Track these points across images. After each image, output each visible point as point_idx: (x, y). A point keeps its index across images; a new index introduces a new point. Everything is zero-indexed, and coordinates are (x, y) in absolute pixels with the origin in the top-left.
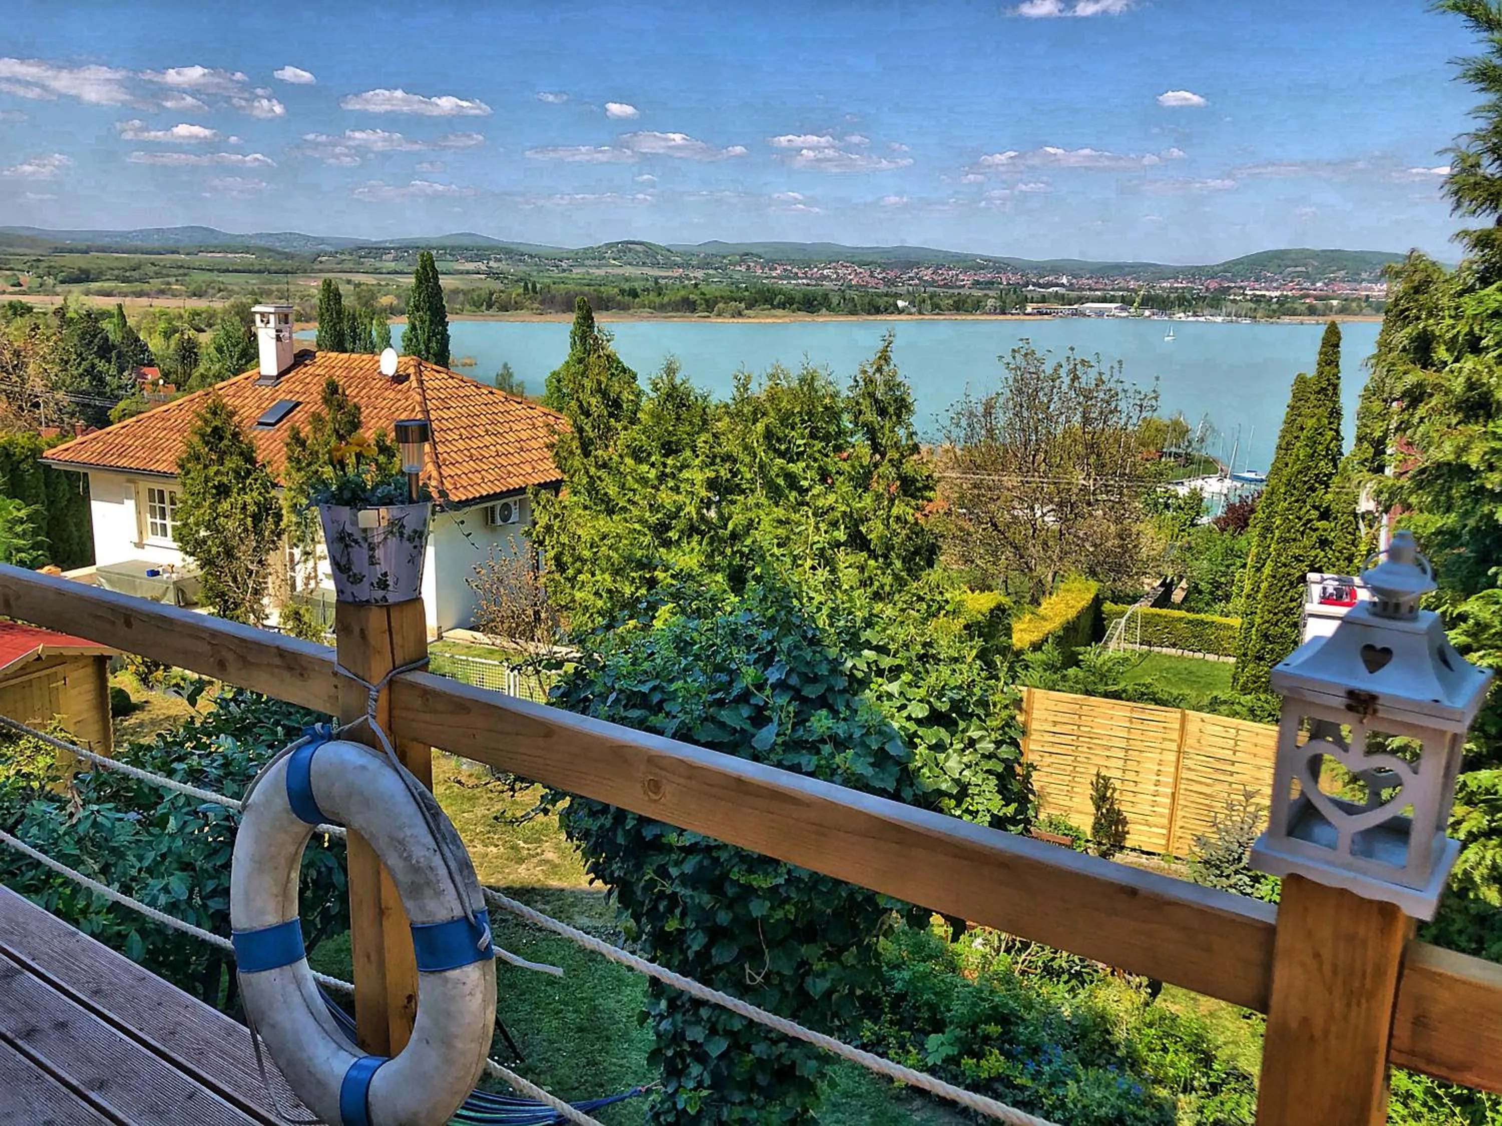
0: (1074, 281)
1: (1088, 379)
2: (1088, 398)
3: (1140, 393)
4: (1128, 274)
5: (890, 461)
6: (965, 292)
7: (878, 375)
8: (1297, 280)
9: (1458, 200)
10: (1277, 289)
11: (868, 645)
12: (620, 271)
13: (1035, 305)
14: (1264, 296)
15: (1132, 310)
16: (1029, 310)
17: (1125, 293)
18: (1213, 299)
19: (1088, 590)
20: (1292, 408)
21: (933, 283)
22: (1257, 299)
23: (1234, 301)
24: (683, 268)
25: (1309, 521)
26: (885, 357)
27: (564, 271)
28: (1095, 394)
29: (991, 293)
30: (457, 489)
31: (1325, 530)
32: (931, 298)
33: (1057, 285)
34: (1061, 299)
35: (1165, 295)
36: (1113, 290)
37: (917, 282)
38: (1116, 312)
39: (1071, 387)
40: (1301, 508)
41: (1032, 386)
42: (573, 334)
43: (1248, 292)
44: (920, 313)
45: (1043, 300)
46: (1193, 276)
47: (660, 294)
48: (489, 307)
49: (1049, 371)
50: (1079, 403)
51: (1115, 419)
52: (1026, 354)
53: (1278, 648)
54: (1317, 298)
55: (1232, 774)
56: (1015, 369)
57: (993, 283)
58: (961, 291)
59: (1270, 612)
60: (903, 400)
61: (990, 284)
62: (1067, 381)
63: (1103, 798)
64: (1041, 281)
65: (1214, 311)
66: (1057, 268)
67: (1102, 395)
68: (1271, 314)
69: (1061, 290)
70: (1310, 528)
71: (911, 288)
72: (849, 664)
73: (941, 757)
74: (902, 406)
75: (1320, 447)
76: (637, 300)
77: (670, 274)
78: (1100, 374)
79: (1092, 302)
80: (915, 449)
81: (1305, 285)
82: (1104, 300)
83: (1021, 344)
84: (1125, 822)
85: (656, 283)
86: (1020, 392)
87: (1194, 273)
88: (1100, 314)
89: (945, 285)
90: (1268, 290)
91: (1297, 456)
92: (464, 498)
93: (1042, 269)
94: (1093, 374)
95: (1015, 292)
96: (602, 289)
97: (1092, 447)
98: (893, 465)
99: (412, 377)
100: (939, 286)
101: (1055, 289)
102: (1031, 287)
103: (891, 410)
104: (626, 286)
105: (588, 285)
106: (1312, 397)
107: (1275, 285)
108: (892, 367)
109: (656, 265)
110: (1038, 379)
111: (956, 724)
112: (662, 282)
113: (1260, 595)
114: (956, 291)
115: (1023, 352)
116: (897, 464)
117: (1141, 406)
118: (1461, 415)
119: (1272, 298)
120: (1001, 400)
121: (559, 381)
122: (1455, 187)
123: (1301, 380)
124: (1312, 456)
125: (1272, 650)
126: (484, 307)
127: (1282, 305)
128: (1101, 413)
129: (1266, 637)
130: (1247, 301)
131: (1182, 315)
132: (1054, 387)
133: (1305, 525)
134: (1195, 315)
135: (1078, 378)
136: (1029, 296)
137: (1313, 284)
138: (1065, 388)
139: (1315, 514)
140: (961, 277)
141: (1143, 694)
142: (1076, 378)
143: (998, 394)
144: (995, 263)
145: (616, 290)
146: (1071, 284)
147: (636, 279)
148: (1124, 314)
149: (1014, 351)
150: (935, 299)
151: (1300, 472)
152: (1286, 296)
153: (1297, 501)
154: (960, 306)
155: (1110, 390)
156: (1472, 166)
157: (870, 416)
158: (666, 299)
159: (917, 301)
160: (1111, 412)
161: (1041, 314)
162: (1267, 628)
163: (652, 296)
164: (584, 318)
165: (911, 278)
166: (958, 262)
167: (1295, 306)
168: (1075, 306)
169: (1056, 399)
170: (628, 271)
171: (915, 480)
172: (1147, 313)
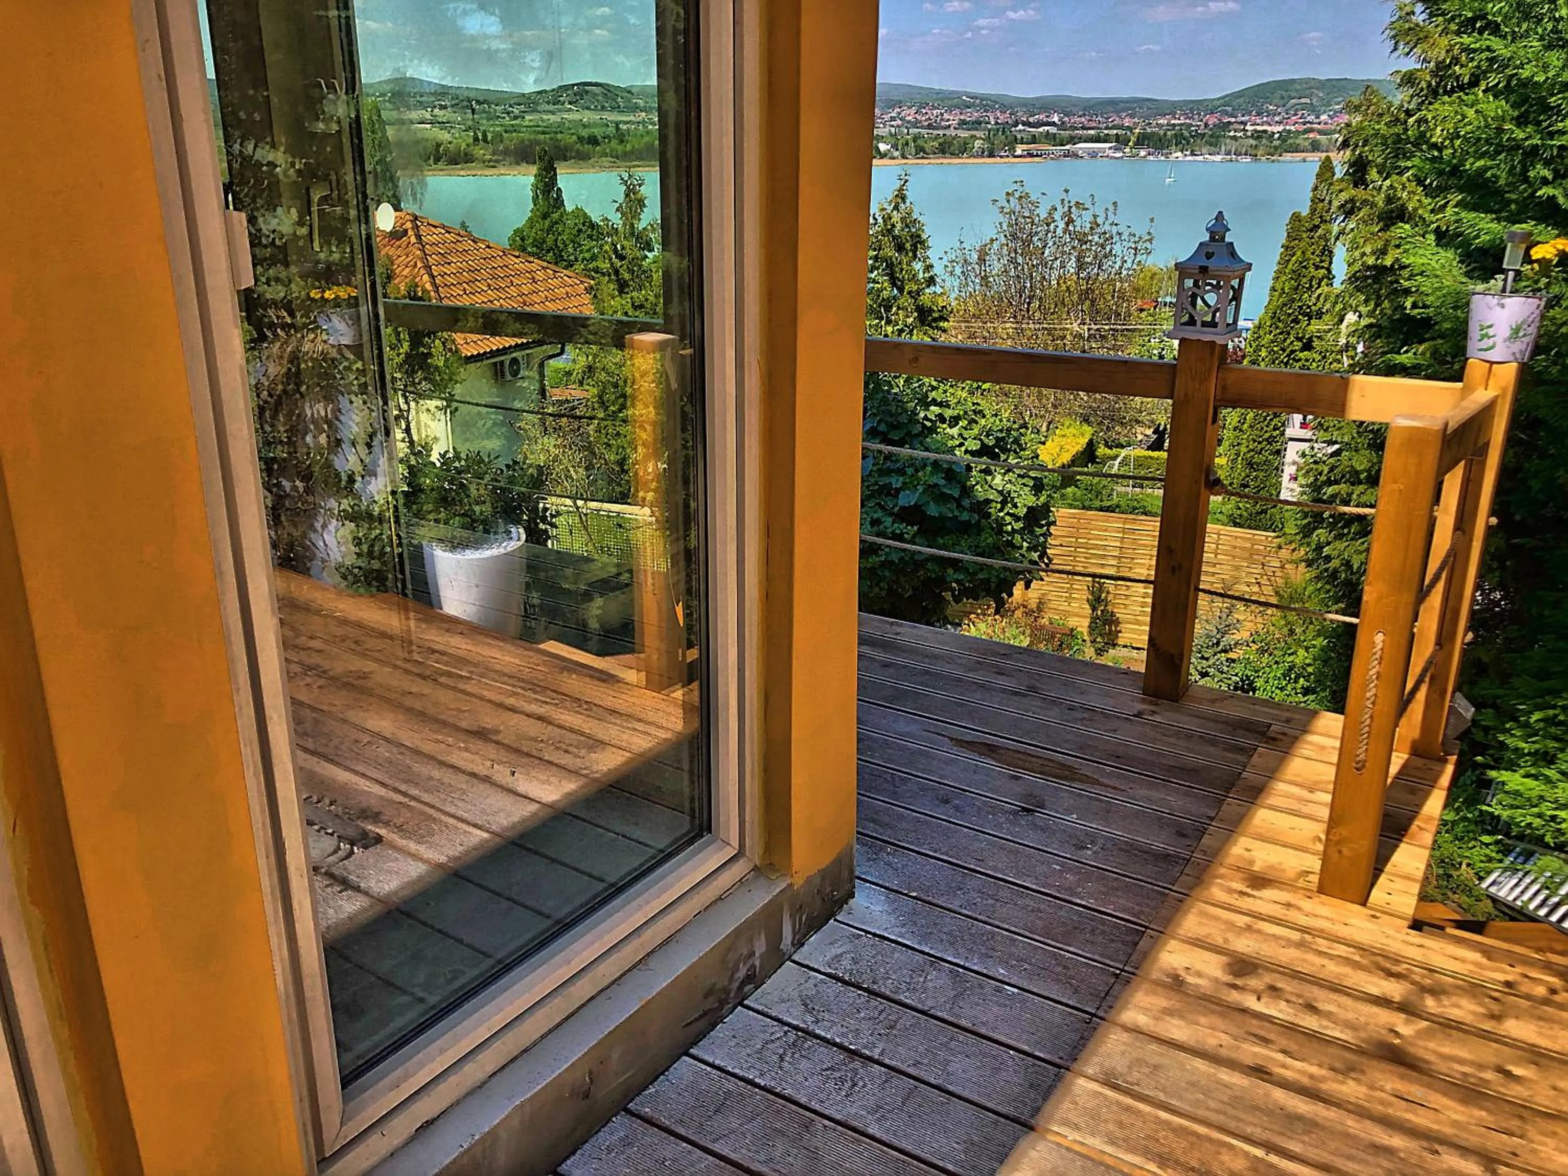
0: (1066, 119)
1: (1083, 222)
2: (1083, 242)
3: (1134, 235)
4: (1124, 110)
5: (910, 293)
6: (951, 132)
7: (895, 212)
8: (1300, 113)
9: (1396, 43)
10: (1280, 123)
11: (934, 402)
12: (577, 116)
13: (1025, 147)
14: (1265, 132)
15: (1127, 150)
16: (1019, 152)
17: (1120, 132)
18: (1212, 136)
19: (1083, 435)
20: (1286, 247)
21: (916, 124)
22: (1258, 135)
23: (1235, 138)
24: (646, 111)
25: (1293, 352)
26: (901, 196)
27: (516, 118)
28: (1090, 238)
29: (978, 134)
30: (467, 343)
31: (1307, 360)
32: (915, 140)
33: (1048, 124)
34: (1051, 139)
35: (1162, 132)
36: (1106, 128)
37: (900, 122)
38: (1110, 153)
39: (1065, 231)
40: (1285, 340)
41: (1027, 231)
42: (535, 187)
43: (1248, 127)
44: (904, 157)
45: (1034, 140)
46: (1192, 110)
47: (622, 141)
48: (437, 160)
49: (1043, 215)
50: (1074, 248)
51: (1110, 263)
52: (1021, 197)
53: (1261, 474)
54: (1320, 132)
55: (1214, 574)
56: (1009, 213)
57: (980, 123)
58: (947, 132)
59: (1254, 441)
60: (919, 236)
61: (977, 124)
62: (1062, 225)
63: (1098, 600)
64: (1031, 120)
65: (1212, 149)
66: (1047, 105)
67: (1096, 238)
68: (1274, 151)
69: (1052, 130)
70: (1294, 359)
71: (893, 130)
72: (922, 415)
73: (989, 478)
74: (918, 242)
75: (1304, 280)
76: (598, 148)
77: (632, 118)
78: (1095, 216)
79: (1085, 142)
80: (931, 281)
81: (1309, 119)
82: (1097, 139)
83: (1015, 187)
84: (1117, 622)
85: (618, 128)
86: (1014, 237)
87: (1193, 107)
88: (1093, 155)
89: (930, 127)
90: (1270, 125)
91: (1283, 289)
92: (475, 353)
93: (1033, 106)
94: (1087, 217)
95: (1004, 132)
96: (559, 136)
97: (1085, 295)
98: (912, 297)
99: (410, 233)
100: (922, 127)
101: (1046, 128)
102: (1020, 127)
103: (908, 246)
104: (585, 133)
105: (544, 133)
106: (1304, 235)
107: (1277, 119)
108: (908, 204)
109: (616, 108)
110: (1033, 223)
111: (999, 457)
112: (623, 127)
113: (1245, 426)
114: (941, 132)
115: (1017, 195)
116: (915, 295)
117: (1136, 249)
118: (1381, 224)
119: (1274, 133)
120: (996, 245)
121: (523, 239)
122: (1393, 33)
123: (1296, 217)
124: (1296, 289)
125: (1256, 477)
126: (431, 161)
127: (1284, 141)
128: (1095, 257)
129: (1250, 465)
130: (1247, 137)
131: (1179, 154)
132: (1048, 231)
133: (1288, 356)
134: (1193, 154)
135: (1073, 221)
136: (1019, 137)
137: (1318, 117)
138: (1059, 232)
139: (1298, 345)
140: (946, 116)
141: (1135, 508)
142: (1071, 221)
143: (992, 240)
144: (982, 100)
145: (574, 138)
146: (1063, 123)
147: (595, 125)
148: (1120, 154)
149: (1008, 194)
150: (920, 142)
151: (1285, 305)
152: (1289, 131)
153: (1281, 333)
154: (946, 149)
155: (1105, 233)
156: (1408, 14)
157: (889, 252)
158: (629, 147)
159: (900, 143)
160: (1106, 256)
161: (1031, 155)
162: (1252, 457)
163: (614, 143)
164: (545, 169)
165: (893, 119)
166: (943, 100)
167: (1298, 141)
168: (1067, 147)
169: (1051, 244)
170: (588, 116)
171: (931, 311)
172: (1143, 153)
